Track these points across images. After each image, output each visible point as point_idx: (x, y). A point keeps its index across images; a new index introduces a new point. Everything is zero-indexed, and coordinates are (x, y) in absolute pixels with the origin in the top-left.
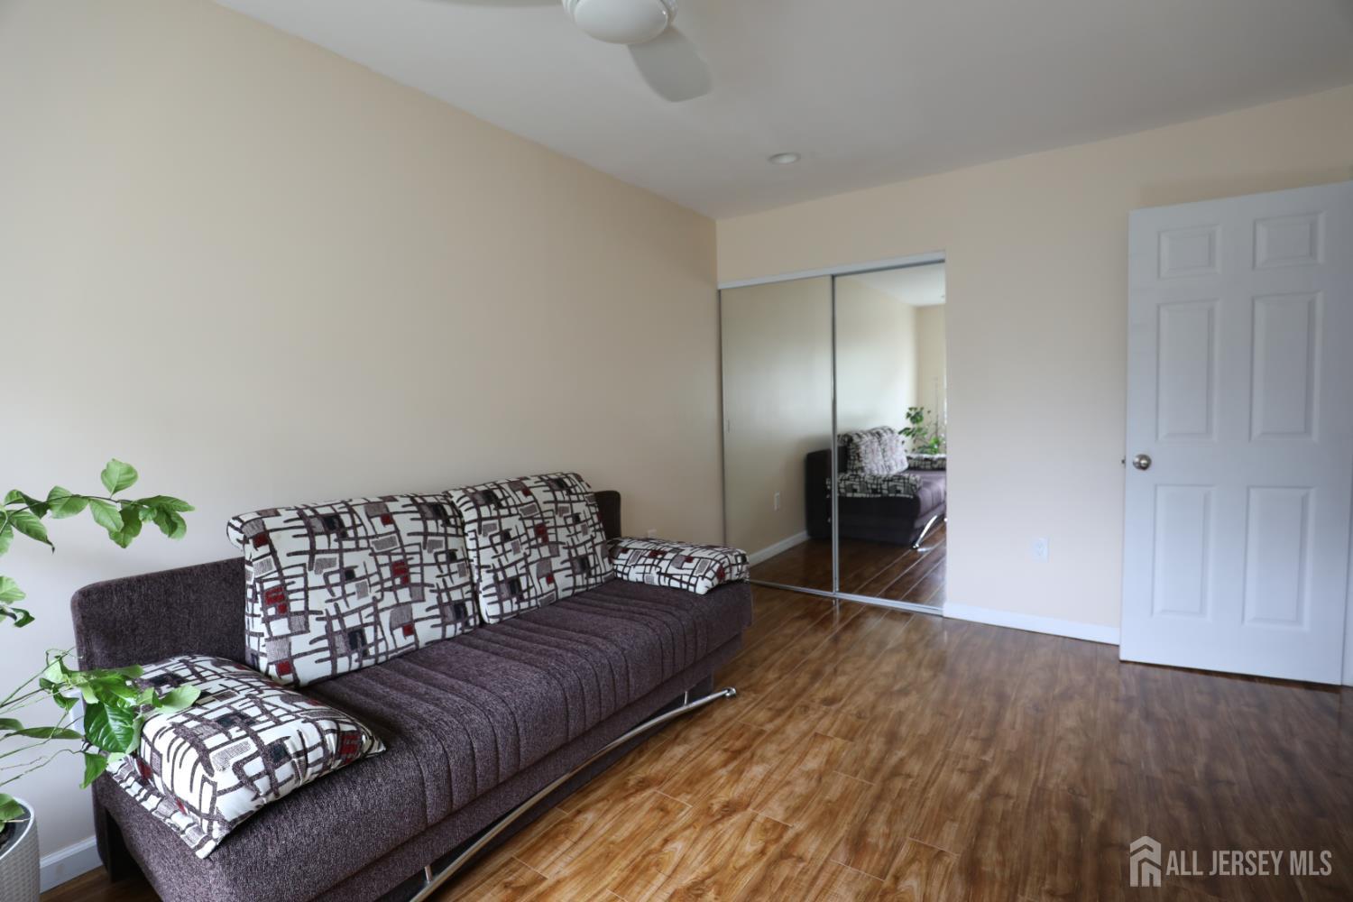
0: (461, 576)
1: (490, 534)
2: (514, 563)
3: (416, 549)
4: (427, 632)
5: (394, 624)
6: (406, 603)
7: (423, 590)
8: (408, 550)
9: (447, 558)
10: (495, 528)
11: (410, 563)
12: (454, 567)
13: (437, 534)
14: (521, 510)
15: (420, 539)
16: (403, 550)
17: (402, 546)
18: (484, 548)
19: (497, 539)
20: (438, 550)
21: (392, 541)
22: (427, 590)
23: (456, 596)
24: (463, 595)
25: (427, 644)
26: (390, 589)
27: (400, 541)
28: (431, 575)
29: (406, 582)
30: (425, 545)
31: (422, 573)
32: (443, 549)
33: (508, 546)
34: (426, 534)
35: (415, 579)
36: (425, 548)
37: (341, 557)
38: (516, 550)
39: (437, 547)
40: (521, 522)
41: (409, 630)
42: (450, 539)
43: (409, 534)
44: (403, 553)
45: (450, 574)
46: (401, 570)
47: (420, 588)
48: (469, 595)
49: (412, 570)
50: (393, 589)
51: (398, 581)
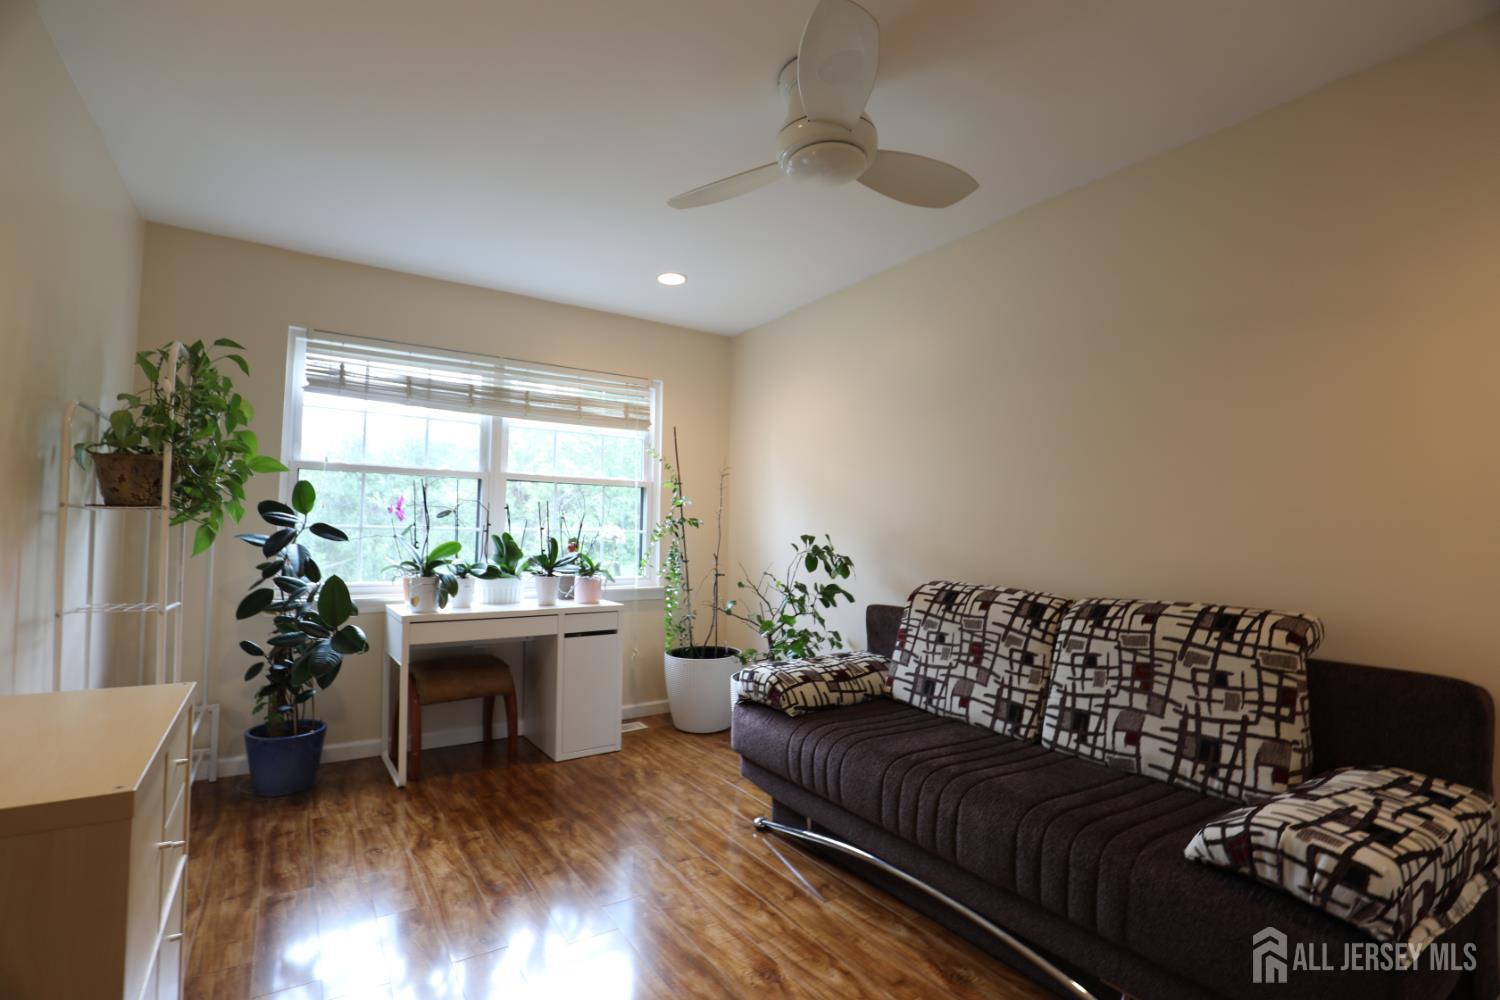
0: (1030, 681)
1: (1074, 651)
2: (1091, 696)
3: (996, 638)
4: (978, 714)
5: (957, 692)
6: (972, 681)
7: (988, 677)
8: (988, 636)
9: (1022, 658)
10: (1081, 648)
11: (986, 648)
12: (1026, 670)
13: (1020, 632)
14: (1123, 637)
15: (1002, 631)
16: (984, 635)
17: (984, 632)
18: (1063, 664)
19: (1079, 660)
20: (1016, 647)
21: (978, 624)
22: (992, 678)
23: (1017, 698)
24: (1025, 701)
25: (976, 724)
26: (963, 662)
27: (985, 626)
28: (1001, 666)
29: (977, 663)
30: (1004, 637)
31: (993, 661)
32: (1021, 648)
33: (1090, 673)
34: (1009, 628)
35: (986, 664)
36: (1003, 640)
37: (941, 624)
38: (1098, 682)
39: (1016, 644)
40: (1116, 652)
41: (964, 703)
42: (1031, 641)
43: (994, 623)
44: (983, 637)
45: (1020, 674)
46: (977, 651)
47: (986, 674)
48: (1033, 705)
49: (986, 655)
50: (967, 664)
51: (972, 659)
